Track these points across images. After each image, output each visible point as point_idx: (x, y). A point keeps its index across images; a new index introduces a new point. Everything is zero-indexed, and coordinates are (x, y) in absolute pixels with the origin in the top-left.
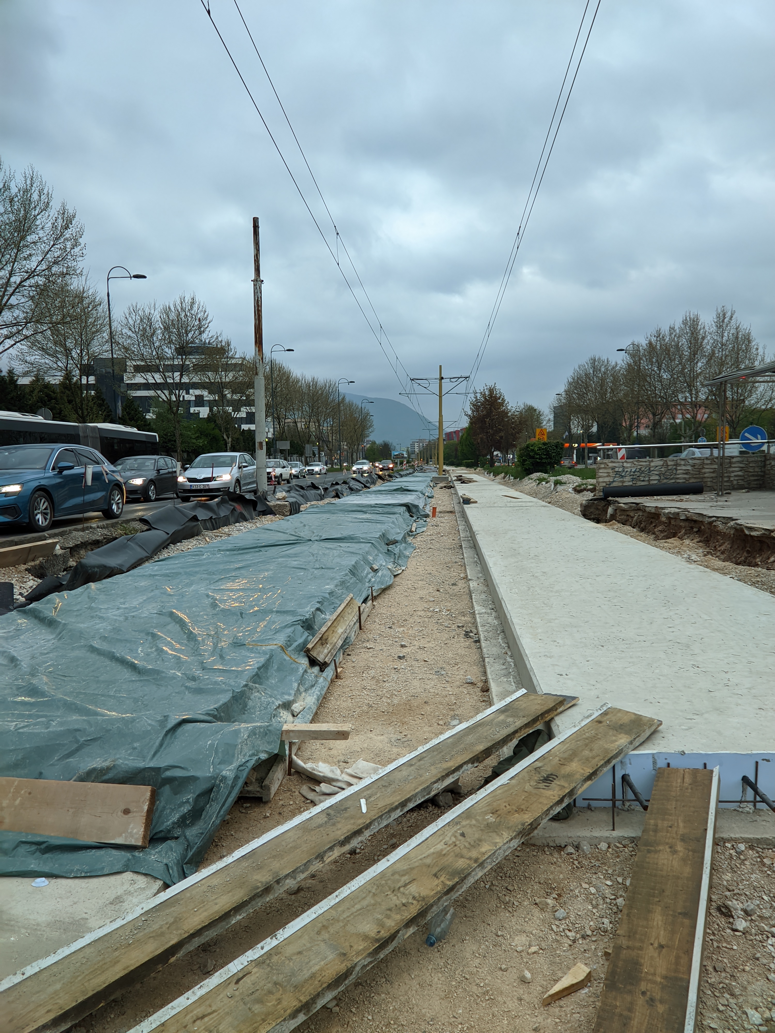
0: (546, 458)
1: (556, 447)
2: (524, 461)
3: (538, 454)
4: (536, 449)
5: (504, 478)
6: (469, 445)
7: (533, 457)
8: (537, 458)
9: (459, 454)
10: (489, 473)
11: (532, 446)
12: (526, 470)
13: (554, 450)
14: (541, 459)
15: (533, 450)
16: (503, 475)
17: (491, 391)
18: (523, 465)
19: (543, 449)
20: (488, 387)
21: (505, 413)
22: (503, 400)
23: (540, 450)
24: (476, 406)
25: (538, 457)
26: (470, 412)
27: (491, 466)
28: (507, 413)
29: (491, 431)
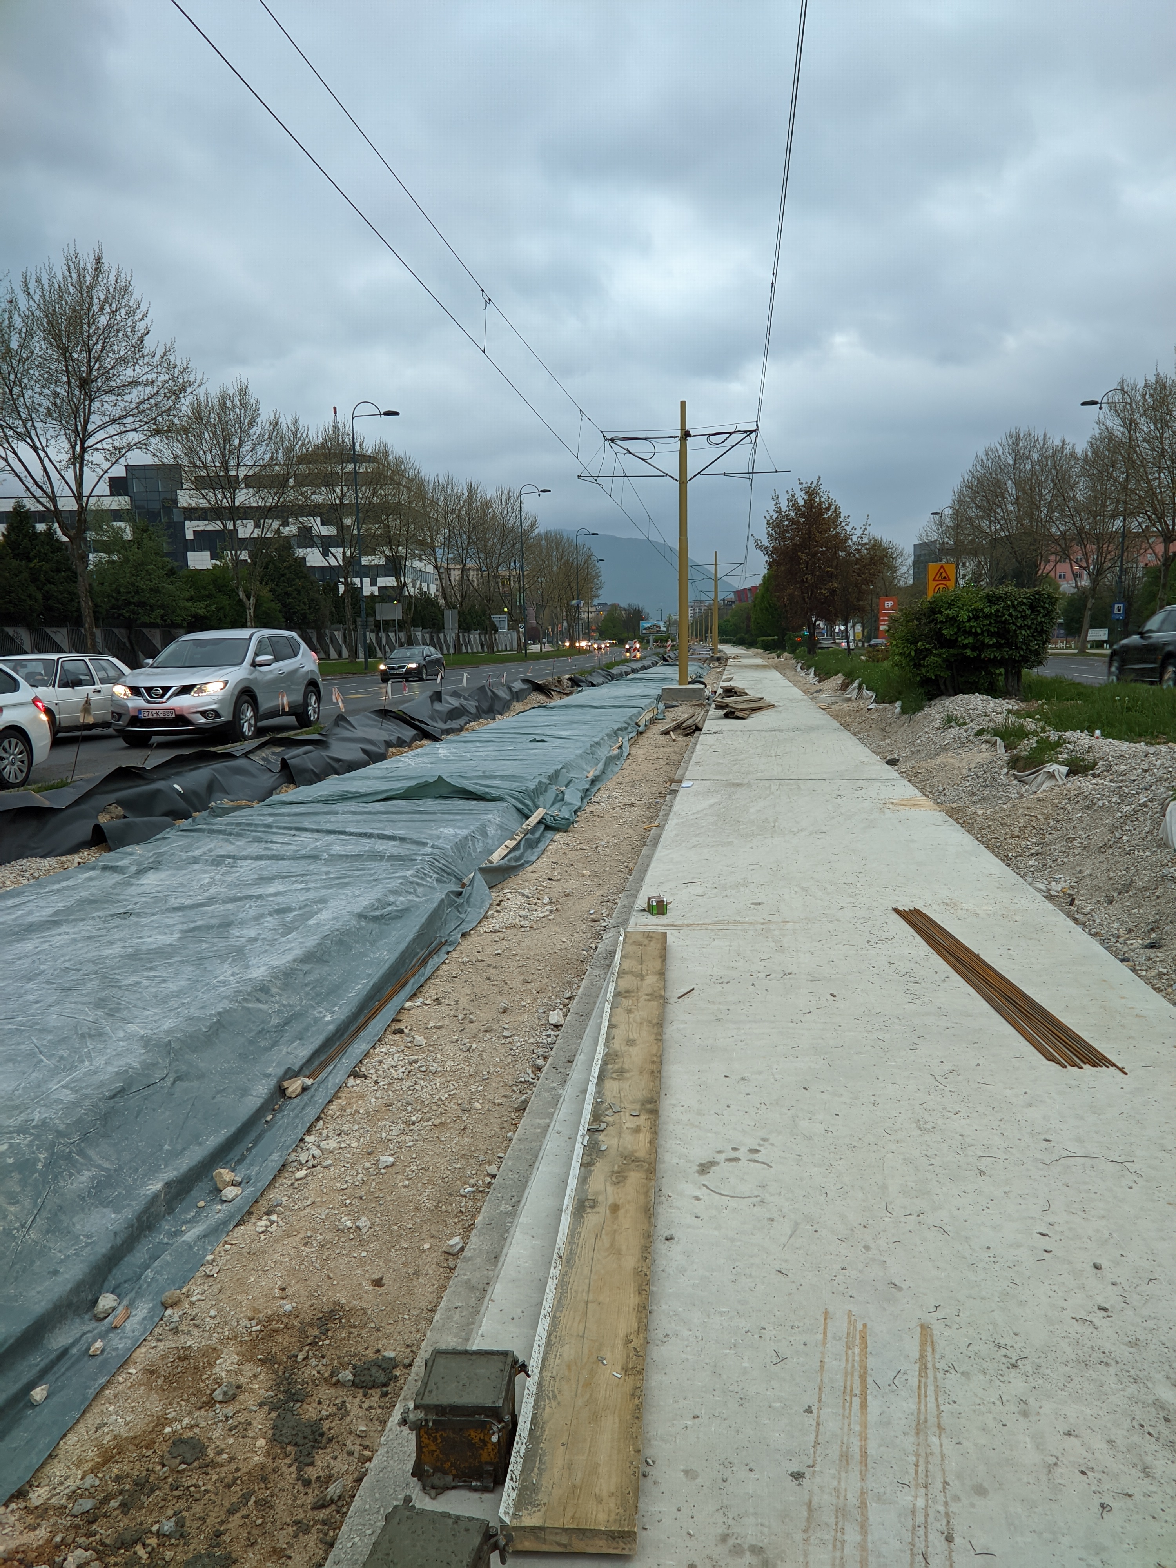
0: (998, 646)
1: (1032, 608)
2: (922, 654)
3: (968, 633)
4: (964, 615)
5: (844, 687)
6: (767, 610)
7: (951, 643)
8: (965, 647)
9: (752, 625)
10: (806, 667)
11: (950, 606)
12: (925, 682)
13: (1025, 618)
14: (980, 647)
15: (953, 620)
16: (839, 679)
17: (811, 493)
18: (917, 666)
19: (987, 616)
20: (804, 485)
21: (840, 541)
22: (836, 511)
23: (976, 618)
24: (777, 526)
25: (970, 640)
26: (766, 542)
27: (809, 652)
28: (846, 539)
29: (810, 577)
